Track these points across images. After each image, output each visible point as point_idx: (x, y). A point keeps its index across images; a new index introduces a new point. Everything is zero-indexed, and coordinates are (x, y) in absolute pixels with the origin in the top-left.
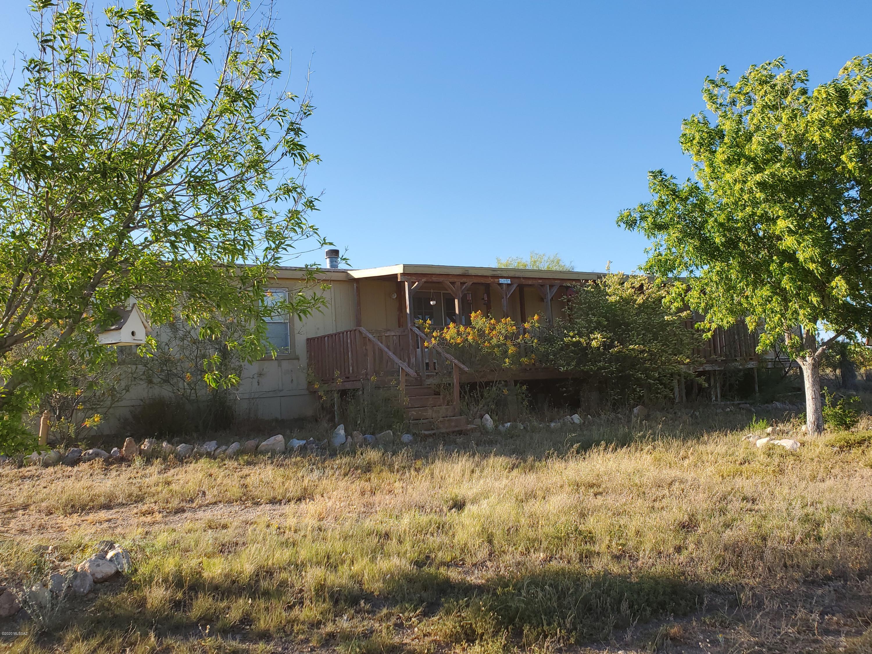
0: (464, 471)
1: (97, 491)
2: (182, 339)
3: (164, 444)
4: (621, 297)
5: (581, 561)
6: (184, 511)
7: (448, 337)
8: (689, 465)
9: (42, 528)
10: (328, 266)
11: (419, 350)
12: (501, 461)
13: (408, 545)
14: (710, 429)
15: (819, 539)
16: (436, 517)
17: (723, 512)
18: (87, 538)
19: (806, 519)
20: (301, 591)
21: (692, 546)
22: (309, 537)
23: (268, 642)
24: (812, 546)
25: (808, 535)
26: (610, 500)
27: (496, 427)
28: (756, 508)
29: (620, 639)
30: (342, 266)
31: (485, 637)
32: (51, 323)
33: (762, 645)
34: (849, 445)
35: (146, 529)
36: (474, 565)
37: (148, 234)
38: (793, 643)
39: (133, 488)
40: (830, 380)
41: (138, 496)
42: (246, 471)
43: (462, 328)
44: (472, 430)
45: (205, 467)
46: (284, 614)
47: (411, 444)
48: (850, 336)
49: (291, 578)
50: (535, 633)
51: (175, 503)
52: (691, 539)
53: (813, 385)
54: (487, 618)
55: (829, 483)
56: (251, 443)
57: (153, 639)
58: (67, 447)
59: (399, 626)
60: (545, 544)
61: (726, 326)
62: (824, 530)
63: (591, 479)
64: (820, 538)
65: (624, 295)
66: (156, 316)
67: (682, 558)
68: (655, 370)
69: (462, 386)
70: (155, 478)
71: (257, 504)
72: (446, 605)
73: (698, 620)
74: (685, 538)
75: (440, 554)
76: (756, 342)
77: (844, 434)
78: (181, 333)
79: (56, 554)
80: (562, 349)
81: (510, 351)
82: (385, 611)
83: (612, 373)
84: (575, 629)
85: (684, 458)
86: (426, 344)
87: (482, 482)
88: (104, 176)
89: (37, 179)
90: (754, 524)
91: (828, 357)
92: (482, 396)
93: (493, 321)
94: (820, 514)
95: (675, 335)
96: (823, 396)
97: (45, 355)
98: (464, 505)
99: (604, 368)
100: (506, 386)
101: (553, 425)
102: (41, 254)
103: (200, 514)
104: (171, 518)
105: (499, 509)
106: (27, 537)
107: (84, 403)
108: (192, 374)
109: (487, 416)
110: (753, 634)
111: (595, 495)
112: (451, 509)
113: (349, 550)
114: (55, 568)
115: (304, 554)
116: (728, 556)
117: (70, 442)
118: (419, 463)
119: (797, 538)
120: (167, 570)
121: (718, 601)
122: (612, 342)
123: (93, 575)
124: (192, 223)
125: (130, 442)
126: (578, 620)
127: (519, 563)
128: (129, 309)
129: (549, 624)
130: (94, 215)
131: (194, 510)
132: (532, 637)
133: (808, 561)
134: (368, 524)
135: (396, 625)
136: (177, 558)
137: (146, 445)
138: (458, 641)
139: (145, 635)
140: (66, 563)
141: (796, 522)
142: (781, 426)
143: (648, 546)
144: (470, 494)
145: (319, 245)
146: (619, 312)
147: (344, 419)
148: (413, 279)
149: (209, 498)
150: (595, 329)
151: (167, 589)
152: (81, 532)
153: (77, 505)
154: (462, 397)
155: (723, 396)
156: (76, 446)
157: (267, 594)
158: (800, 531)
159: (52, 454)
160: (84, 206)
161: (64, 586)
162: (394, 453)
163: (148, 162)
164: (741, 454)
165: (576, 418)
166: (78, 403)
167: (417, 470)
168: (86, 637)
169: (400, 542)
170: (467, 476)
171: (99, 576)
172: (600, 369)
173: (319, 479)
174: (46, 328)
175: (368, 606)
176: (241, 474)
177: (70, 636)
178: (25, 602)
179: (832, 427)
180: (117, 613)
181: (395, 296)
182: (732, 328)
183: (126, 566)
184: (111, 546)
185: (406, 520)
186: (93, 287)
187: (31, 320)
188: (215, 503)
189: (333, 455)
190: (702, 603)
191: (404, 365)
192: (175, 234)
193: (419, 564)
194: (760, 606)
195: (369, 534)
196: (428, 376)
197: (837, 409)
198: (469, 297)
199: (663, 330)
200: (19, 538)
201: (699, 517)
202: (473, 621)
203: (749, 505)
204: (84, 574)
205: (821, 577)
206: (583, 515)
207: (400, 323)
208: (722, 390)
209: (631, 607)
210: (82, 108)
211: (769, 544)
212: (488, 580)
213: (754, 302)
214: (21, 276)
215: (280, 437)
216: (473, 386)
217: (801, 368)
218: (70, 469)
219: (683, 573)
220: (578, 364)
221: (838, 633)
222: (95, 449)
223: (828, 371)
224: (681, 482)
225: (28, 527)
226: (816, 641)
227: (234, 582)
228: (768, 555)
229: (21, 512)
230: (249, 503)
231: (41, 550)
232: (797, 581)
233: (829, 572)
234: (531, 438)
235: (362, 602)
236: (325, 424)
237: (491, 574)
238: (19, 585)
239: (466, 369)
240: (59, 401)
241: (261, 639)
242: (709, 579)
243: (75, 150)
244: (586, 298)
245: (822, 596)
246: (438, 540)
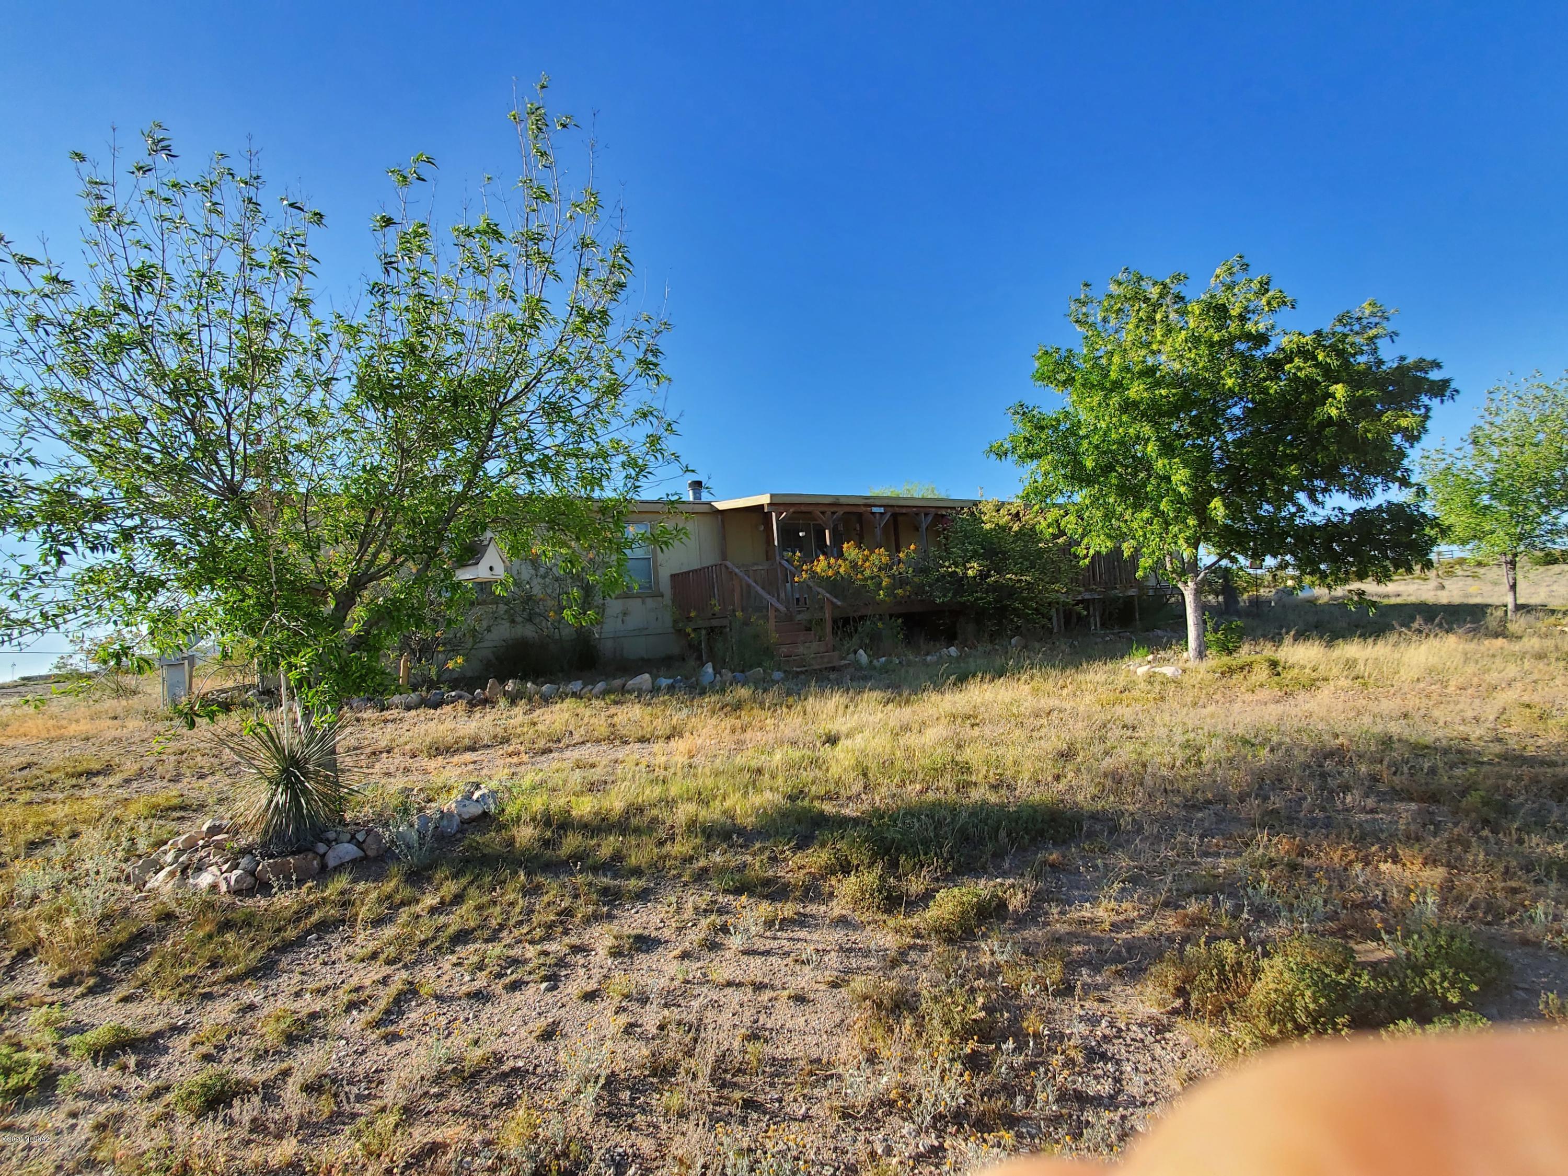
0: (837, 707)
1: (461, 733)
2: (544, 577)
3: (529, 685)
4: (997, 525)
5: (958, 791)
6: (551, 751)
7: (819, 570)
8: (1068, 695)
9: (407, 770)
10: (691, 499)
11: (788, 585)
12: (877, 694)
13: (780, 780)
14: (1091, 658)
15: (1199, 764)
16: (809, 753)
17: (1103, 739)
18: (453, 780)
19: (1186, 745)
20: (673, 827)
21: (1070, 775)
22: (679, 774)
23: (640, 878)
24: (1192, 771)
25: (1188, 760)
26: (987, 731)
27: (871, 662)
28: (1137, 735)
29: (998, 867)
30: (705, 497)
31: (861, 868)
32: (406, 560)
33: (1142, 869)
34: (1230, 671)
35: (513, 770)
36: (849, 798)
37: (504, 465)
38: (1172, 865)
39: (498, 729)
40: (1212, 606)
41: (503, 738)
42: (613, 710)
43: (832, 560)
44: (846, 666)
45: (571, 706)
46: (656, 850)
47: (783, 680)
48: (1234, 560)
49: (663, 815)
50: (912, 863)
51: (541, 744)
52: (1069, 767)
53: (1196, 611)
54: (863, 849)
55: (1211, 709)
56: (618, 682)
57: (522, 877)
58: (428, 690)
59: (773, 860)
60: (920, 776)
61: (1104, 551)
62: (1204, 756)
63: (968, 710)
64: (1201, 763)
65: (1001, 523)
66: (515, 550)
67: (1062, 786)
68: (1032, 599)
69: (835, 621)
70: (520, 718)
71: (626, 743)
72: (820, 838)
73: (1078, 846)
74: (1064, 767)
75: (814, 788)
76: (1136, 568)
77: (1226, 659)
78: (542, 571)
79: (422, 796)
80: (938, 580)
81: (884, 584)
82: (758, 845)
83: (990, 603)
84: (953, 858)
85: (1063, 687)
86: (796, 579)
87: (856, 716)
88: (455, 405)
89: (386, 408)
90: (1135, 751)
91: (1210, 584)
92: (856, 631)
93: (866, 552)
94: (1201, 739)
95: (1053, 562)
96: (1205, 622)
97: (401, 593)
98: (839, 739)
99: (982, 599)
100: (880, 619)
101: (929, 658)
102: (392, 488)
103: (568, 754)
104: (538, 759)
105: (873, 744)
106: (392, 780)
107: (444, 644)
108: (555, 612)
109: (861, 651)
110: (1131, 859)
111: (972, 726)
112: (824, 744)
113: (720, 785)
114: (420, 810)
115: (674, 791)
116: (1109, 783)
117: (432, 685)
118: (791, 700)
119: (1178, 764)
120: (534, 809)
121: (1098, 827)
122: (989, 571)
123: (460, 815)
124: (550, 452)
125: (493, 683)
126: (955, 850)
127: (895, 795)
128: (486, 543)
129: (926, 854)
130: (447, 446)
131: (561, 750)
132: (908, 868)
133: (1189, 785)
134: (739, 760)
135: (769, 858)
136: (545, 797)
137: (510, 686)
138: (833, 873)
139: (515, 873)
140: (433, 805)
141: (1176, 747)
142: (1162, 654)
143: (1026, 775)
144: (844, 729)
145: (681, 473)
146: (996, 540)
147: (712, 658)
148: (781, 509)
149: (577, 738)
150: (972, 557)
151: (535, 828)
152: (446, 773)
153: (442, 748)
154: (835, 633)
155: (1102, 625)
156: (439, 688)
157: (637, 831)
158: (1180, 756)
159: (413, 697)
160: (435, 437)
161: (431, 826)
162: (765, 690)
163: (499, 389)
164: (1121, 681)
165: (953, 650)
166: (438, 645)
167: (789, 707)
168: (455, 876)
169: (773, 777)
170: (840, 712)
171: (466, 817)
172: (977, 599)
173: (688, 717)
174: (402, 564)
175: (741, 840)
176: (608, 713)
177: (439, 875)
178: (392, 841)
179: (1214, 653)
180: (485, 852)
181: (762, 528)
182: (1110, 553)
183: (493, 807)
184: (478, 787)
185: (778, 756)
186: (448, 521)
187: (385, 557)
188: (583, 743)
189: (703, 693)
190: (1081, 830)
191: (774, 601)
192: (532, 465)
193: (792, 798)
194: (1140, 830)
195: (741, 770)
196: (799, 612)
197: (1219, 635)
198: (841, 528)
199: (1041, 558)
200: (383, 781)
201: (1078, 746)
202: (848, 853)
203: (1129, 733)
204: (450, 814)
205: (1202, 800)
206: (959, 747)
207: (769, 556)
208: (1101, 618)
209: (1009, 835)
210: (429, 332)
211: (1149, 770)
212: (863, 813)
213: (1135, 525)
214: (373, 511)
215: (647, 676)
216: (846, 621)
217: (1183, 595)
218: (433, 711)
219: (1062, 801)
220: (954, 595)
221: (1218, 855)
222: (458, 692)
223: (1210, 597)
224: (1060, 711)
225: (392, 769)
226: (1195, 863)
227: (603, 820)
228: (1148, 781)
229: (385, 755)
230: (617, 742)
231: (406, 792)
232: (1177, 806)
233: (1210, 796)
234: (907, 672)
235: (735, 836)
236: (692, 663)
237: (866, 806)
238: (386, 825)
239: (839, 603)
240: (418, 642)
241: (632, 875)
242: (1088, 806)
243: (423, 378)
244: (961, 526)
245: (1202, 820)
246: (812, 775)
